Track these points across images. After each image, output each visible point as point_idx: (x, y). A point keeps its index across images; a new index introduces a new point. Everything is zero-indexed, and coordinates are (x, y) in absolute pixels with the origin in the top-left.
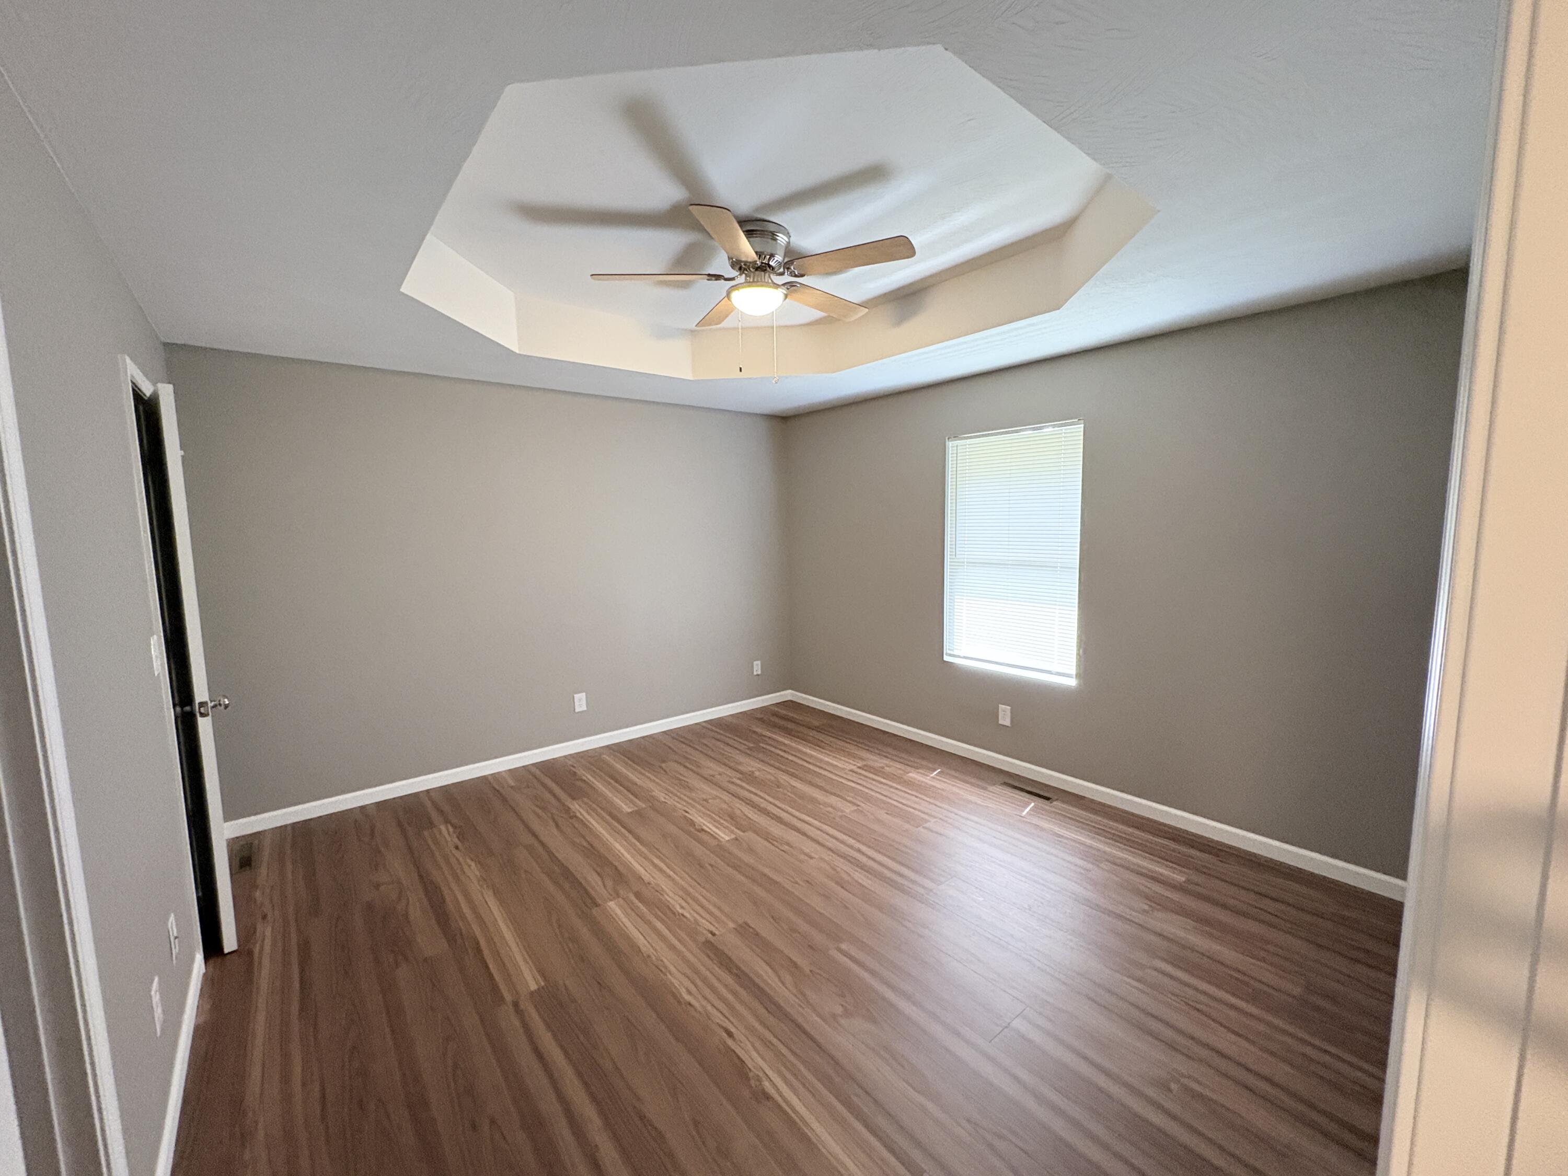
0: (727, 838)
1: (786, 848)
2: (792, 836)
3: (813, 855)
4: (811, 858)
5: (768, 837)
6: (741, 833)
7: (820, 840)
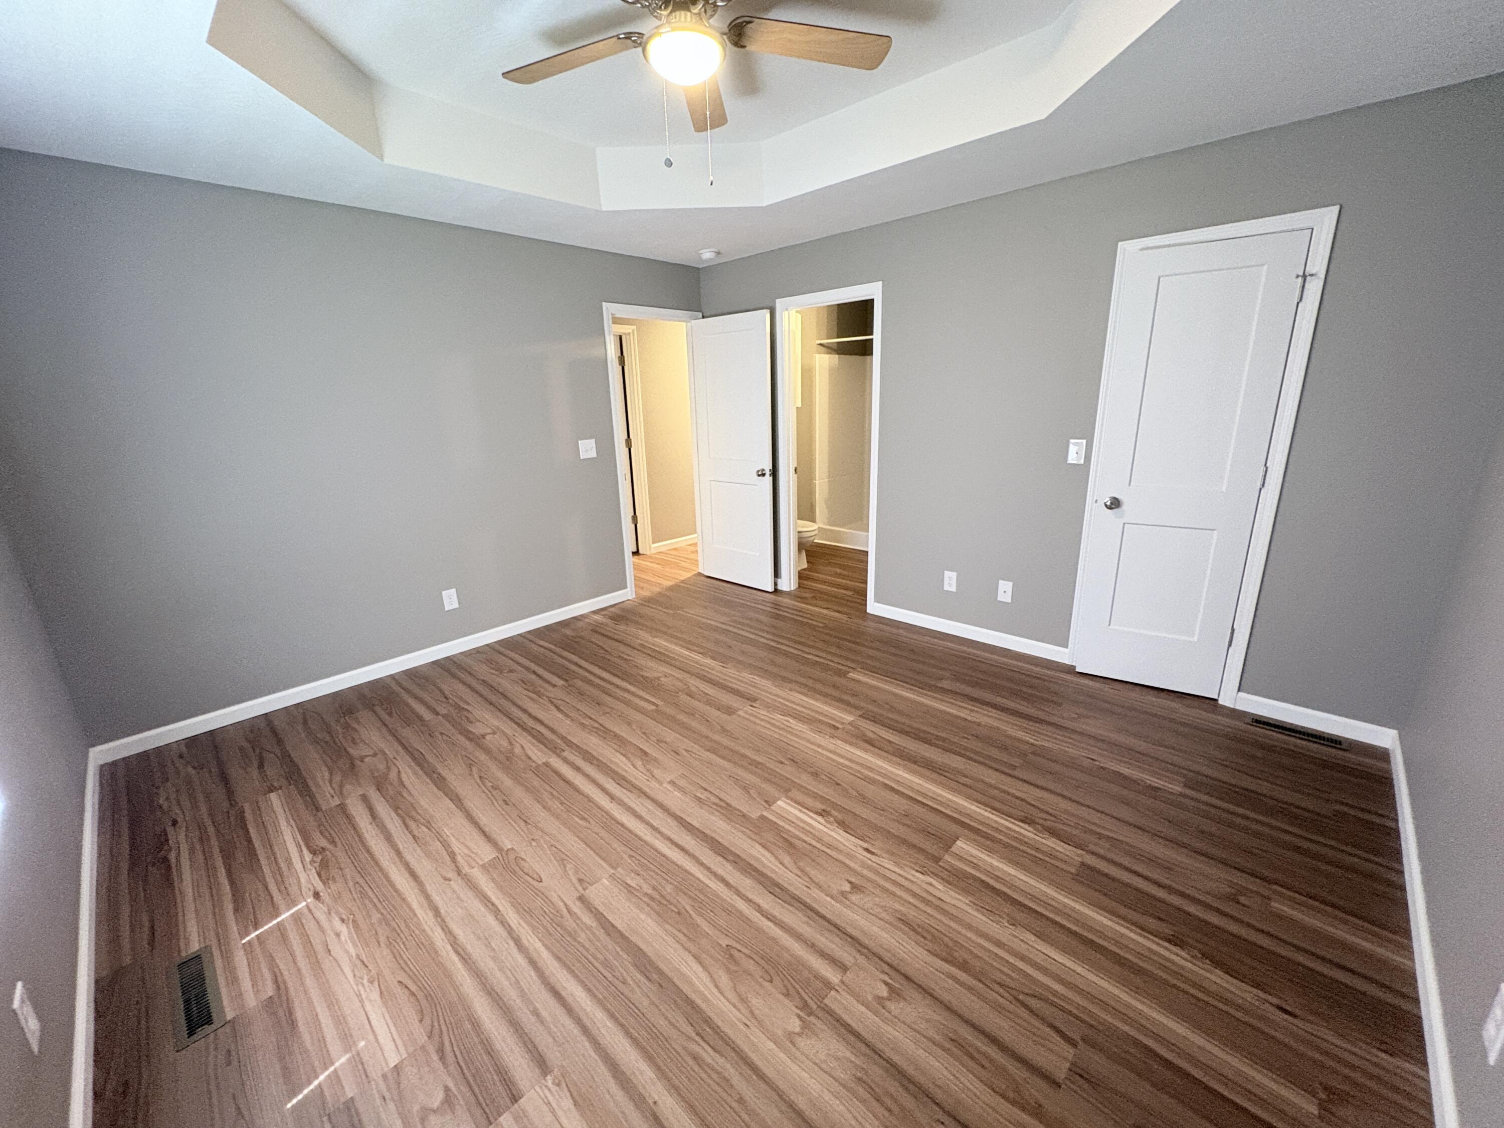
0: (779, 803)
1: (703, 795)
2: (698, 817)
3: (669, 787)
4: (672, 782)
5: (727, 811)
6: (765, 813)
7: (659, 812)
